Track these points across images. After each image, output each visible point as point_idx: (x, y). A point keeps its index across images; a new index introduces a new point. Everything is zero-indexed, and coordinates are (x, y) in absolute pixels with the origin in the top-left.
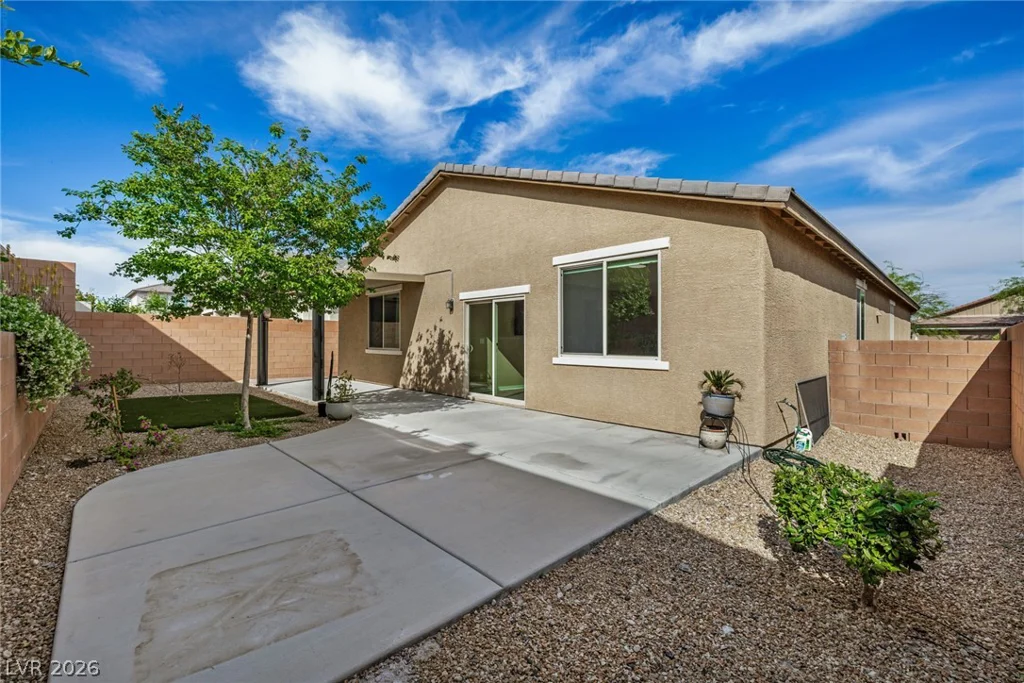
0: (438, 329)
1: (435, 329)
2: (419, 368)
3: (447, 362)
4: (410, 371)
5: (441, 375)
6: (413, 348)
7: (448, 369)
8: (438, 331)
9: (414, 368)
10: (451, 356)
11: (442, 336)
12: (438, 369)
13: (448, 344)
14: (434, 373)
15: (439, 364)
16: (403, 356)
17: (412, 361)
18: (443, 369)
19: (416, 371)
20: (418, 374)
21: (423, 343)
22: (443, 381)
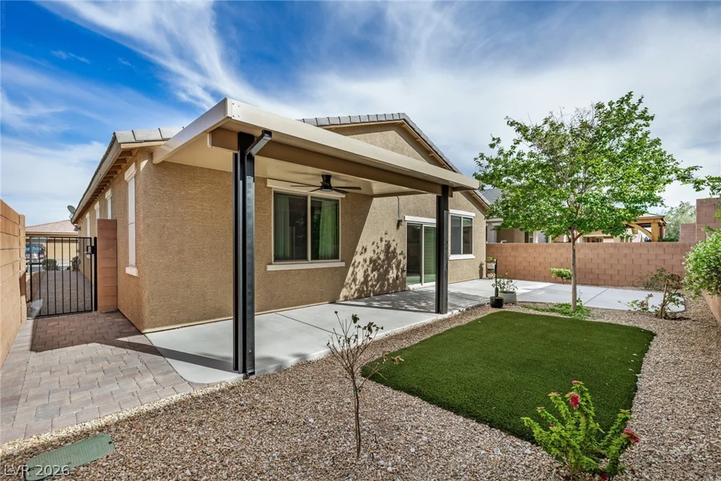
0: (384, 240)
1: (381, 240)
2: (366, 276)
3: (394, 266)
4: (354, 280)
5: (389, 277)
6: (358, 258)
7: (395, 271)
8: (384, 243)
9: (360, 277)
10: (397, 260)
11: (388, 246)
12: (387, 272)
13: (394, 252)
14: (382, 277)
15: (387, 268)
16: (347, 267)
17: (357, 270)
18: (391, 272)
19: (362, 279)
20: (365, 282)
21: (369, 255)
22: (391, 281)
